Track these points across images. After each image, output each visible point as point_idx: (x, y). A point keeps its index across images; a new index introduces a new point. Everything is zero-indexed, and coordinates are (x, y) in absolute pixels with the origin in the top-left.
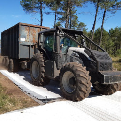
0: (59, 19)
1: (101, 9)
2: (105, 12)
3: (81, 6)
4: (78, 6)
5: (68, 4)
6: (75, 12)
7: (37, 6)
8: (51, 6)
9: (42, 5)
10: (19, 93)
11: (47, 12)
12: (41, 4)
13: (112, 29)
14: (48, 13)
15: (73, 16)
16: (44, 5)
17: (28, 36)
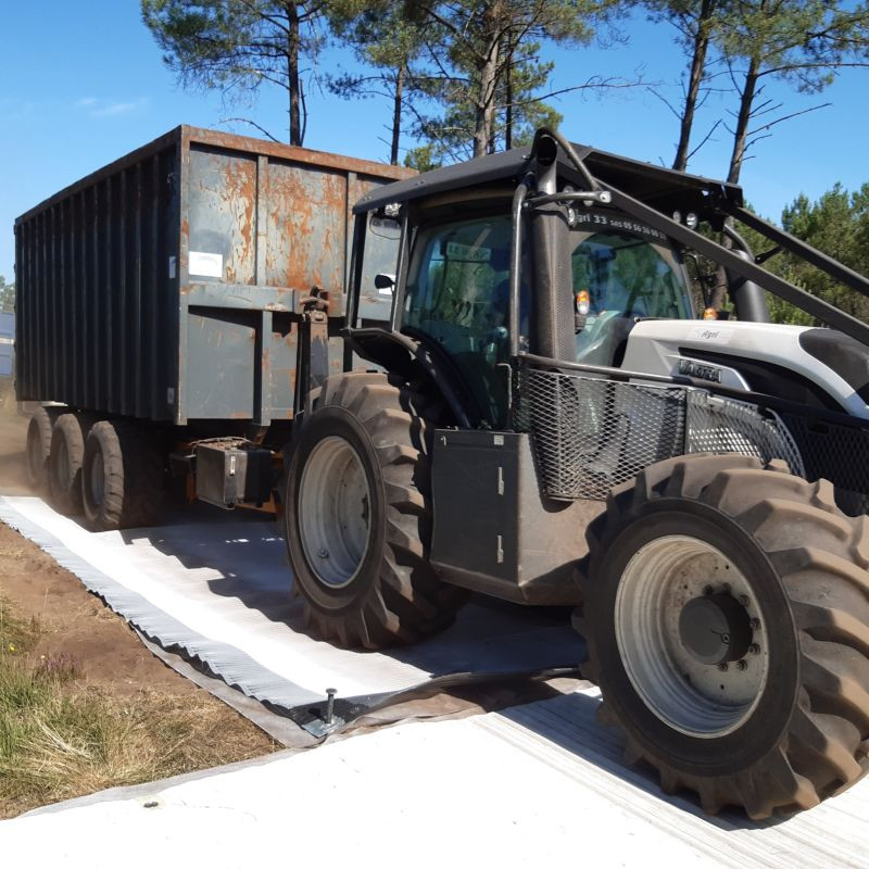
0: (428, 129)
1: (726, 58)
2: (751, 79)
3: (582, 37)
4: (561, 36)
5: (486, 19)
6: (540, 79)
7: (265, 30)
8: (364, 36)
9: (303, 29)
10: (131, 663)
11: (336, 77)
12: (294, 19)
13: (801, 204)
14: (345, 86)
15: (524, 104)
16: (316, 28)
17: (252, 234)
